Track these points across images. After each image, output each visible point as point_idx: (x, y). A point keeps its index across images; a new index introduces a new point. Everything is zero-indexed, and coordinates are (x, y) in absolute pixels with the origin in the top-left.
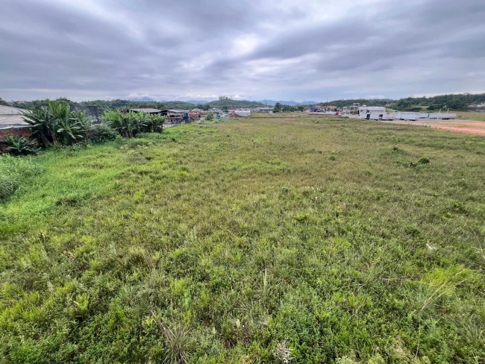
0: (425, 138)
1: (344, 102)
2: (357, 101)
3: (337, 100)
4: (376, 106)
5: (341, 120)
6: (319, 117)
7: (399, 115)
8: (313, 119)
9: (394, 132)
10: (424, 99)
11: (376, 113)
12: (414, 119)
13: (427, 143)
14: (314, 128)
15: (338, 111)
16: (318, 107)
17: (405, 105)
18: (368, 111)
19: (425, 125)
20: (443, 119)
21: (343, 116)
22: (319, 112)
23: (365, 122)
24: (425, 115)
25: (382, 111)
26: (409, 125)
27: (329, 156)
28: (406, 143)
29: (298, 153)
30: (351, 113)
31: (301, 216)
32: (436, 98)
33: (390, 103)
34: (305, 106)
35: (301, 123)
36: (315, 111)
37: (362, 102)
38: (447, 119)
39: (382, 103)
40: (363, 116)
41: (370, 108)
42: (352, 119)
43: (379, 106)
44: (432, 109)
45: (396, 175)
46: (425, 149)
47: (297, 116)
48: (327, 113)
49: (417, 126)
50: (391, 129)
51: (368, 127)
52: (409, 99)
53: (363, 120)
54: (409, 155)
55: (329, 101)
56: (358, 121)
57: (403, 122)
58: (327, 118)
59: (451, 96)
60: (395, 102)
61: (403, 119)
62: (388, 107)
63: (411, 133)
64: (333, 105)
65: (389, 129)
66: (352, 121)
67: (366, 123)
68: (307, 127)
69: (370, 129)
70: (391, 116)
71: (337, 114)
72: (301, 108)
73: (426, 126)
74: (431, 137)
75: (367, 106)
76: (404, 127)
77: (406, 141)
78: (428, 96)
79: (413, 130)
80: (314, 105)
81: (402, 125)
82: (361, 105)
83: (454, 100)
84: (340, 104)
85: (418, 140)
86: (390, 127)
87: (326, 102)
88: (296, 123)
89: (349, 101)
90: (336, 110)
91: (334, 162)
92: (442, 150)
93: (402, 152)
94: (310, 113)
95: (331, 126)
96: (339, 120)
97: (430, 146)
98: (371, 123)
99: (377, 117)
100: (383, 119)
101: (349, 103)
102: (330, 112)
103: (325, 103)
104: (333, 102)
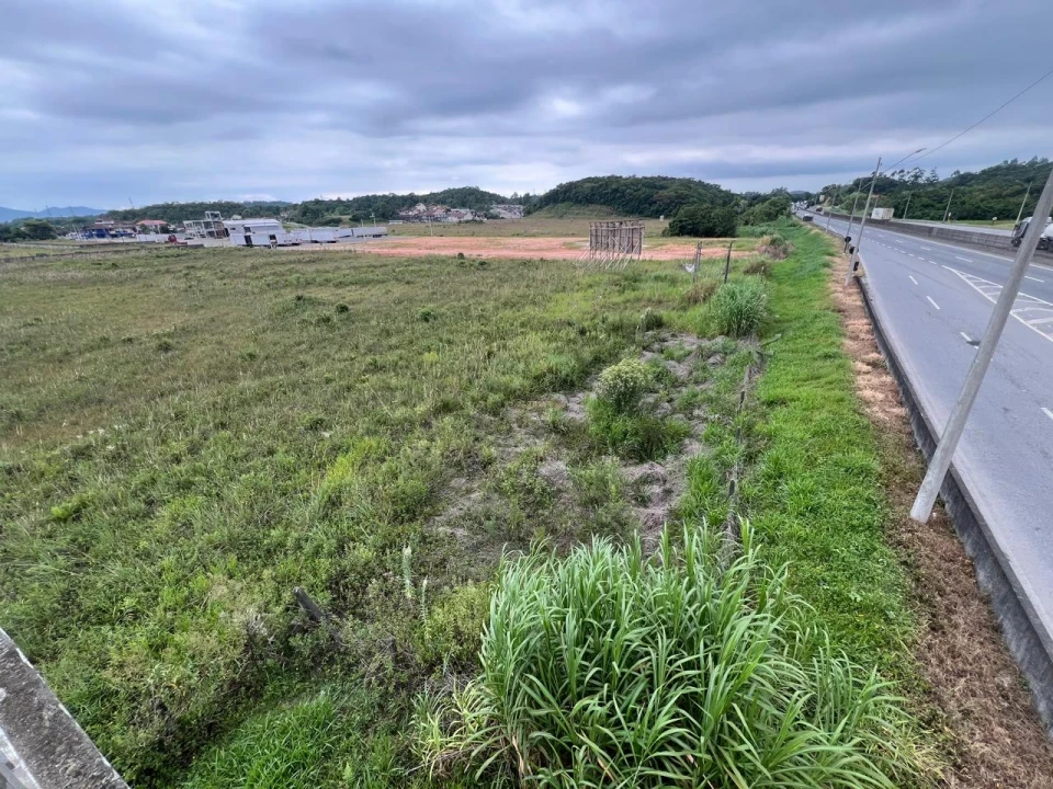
0: (347, 272)
1: (182, 208)
2: (213, 206)
3: (161, 202)
4: (262, 217)
5: (184, 255)
6: (116, 252)
7: (307, 233)
8: (94, 257)
9: (299, 267)
10: (339, 201)
11: (265, 232)
12: (333, 239)
13: (349, 279)
14: (104, 281)
15: (174, 231)
16: (110, 223)
17: (313, 213)
18: (247, 229)
19: (347, 248)
20: (374, 236)
21: (190, 243)
22: (114, 236)
23: (242, 253)
24: (347, 231)
25: (275, 227)
26: (325, 252)
27: (154, 344)
28: (320, 285)
29: (50, 359)
30: (211, 234)
31: (66, 509)
32: (356, 200)
33: (286, 209)
34: (58, 222)
35: (50, 275)
36: (103, 236)
37: (229, 209)
38: (379, 236)
39: (272, 210)
40: (236, 240)
41: (249, 222)
42: (215, 249)
43: (269, 217)
44: (356, 220)
45: (299, 344)
46: (348, 288)
47: (34, 253)
48: (142, 238)
49: (337, 252)
50: (294, 262)
51: (249, 263)
52: (317, 202)
53: (239, 250)
54: (324, 304)
55: (138, 205)
56: (229, 252)
57: (316, 247)
58: (143, 253)
59: (375, 197)
60: (295, 207)
61: (316, 242)
62: (287, 219)
63: (328, 266)
64: (155, 217)
65: (290, 262)
66: (215, 252)
67: (245, 256)
68: (74, 284)
69: (254, 268)
70: (293, 236)
71: (172, 240)
72: (41, 231)
73: (350, 251)
74: (355, 268)
75: (243, 218)
76: (316, 256)
77: (318, 280)
78: (344, 198)
79: (331, 260)
80: (93, 219)
81: (313, 252)
82: (228, 217)
83: (380, 204)
84: (173, 216)
85: (337, 276)
86: (293, 258)
87: (128, 208)
88: (29, 277)
89: (193, 206)
90: (165, 230)
91: (170, 354)
92: (370, 287)
93: (314, 303)
94: (86, 241)
95: (158, 271)
96: (179, 255)
97: (353, 284)
98: (256, 255)
99: (268, 242)
100: (279, 243)
101: (195, 212)
102: (152, 237)
103: (127, 212)
104: (148, 208)
